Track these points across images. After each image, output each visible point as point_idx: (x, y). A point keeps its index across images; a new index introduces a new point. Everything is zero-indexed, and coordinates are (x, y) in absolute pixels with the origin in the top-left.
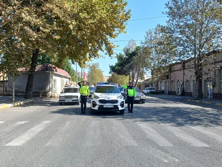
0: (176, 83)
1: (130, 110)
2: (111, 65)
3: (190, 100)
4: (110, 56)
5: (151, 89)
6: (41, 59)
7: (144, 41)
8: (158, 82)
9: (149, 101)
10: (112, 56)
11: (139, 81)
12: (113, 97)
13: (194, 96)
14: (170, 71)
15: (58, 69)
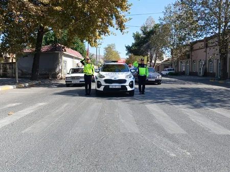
0: (198, 62)
1: (142, 91)
2: (127, 46)
3: (213, 81)
4: (121, 31)
5: (171, 70)
6: (53, 39)
7: (162, 18)
8: (178, 62)
9: (165, 82)
10: (123, 31)
11: (157, 62)
12: (121, 76)
13: (217, 77)
14: (192, 49)
15: (67, 49)
